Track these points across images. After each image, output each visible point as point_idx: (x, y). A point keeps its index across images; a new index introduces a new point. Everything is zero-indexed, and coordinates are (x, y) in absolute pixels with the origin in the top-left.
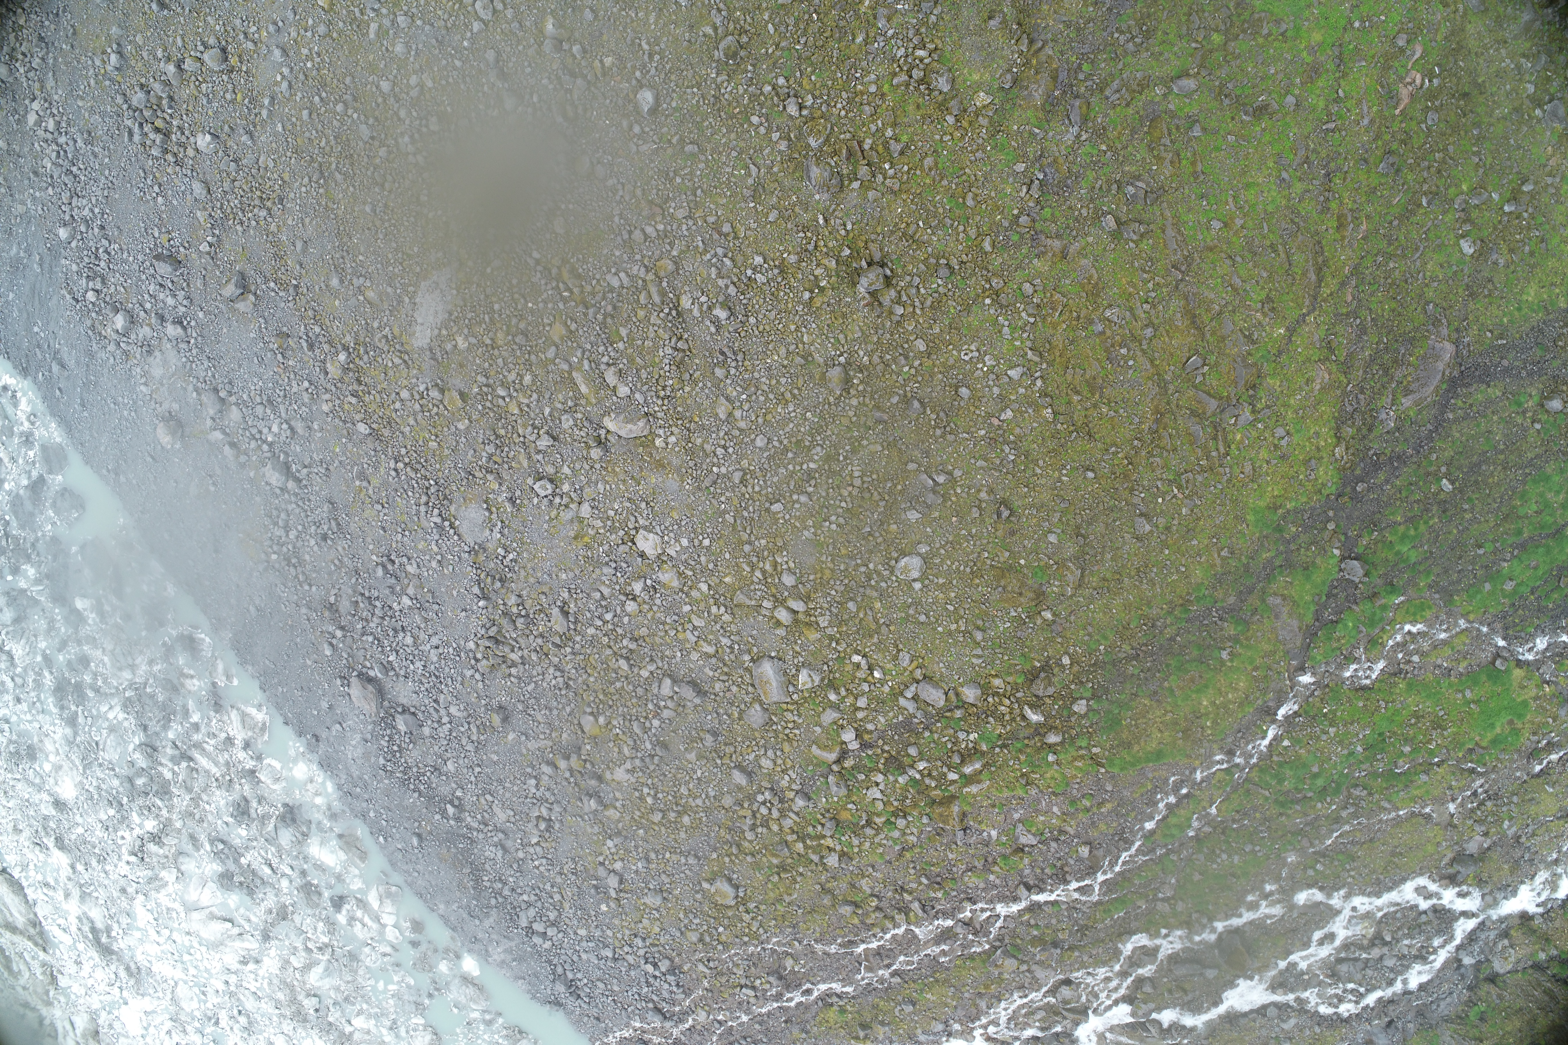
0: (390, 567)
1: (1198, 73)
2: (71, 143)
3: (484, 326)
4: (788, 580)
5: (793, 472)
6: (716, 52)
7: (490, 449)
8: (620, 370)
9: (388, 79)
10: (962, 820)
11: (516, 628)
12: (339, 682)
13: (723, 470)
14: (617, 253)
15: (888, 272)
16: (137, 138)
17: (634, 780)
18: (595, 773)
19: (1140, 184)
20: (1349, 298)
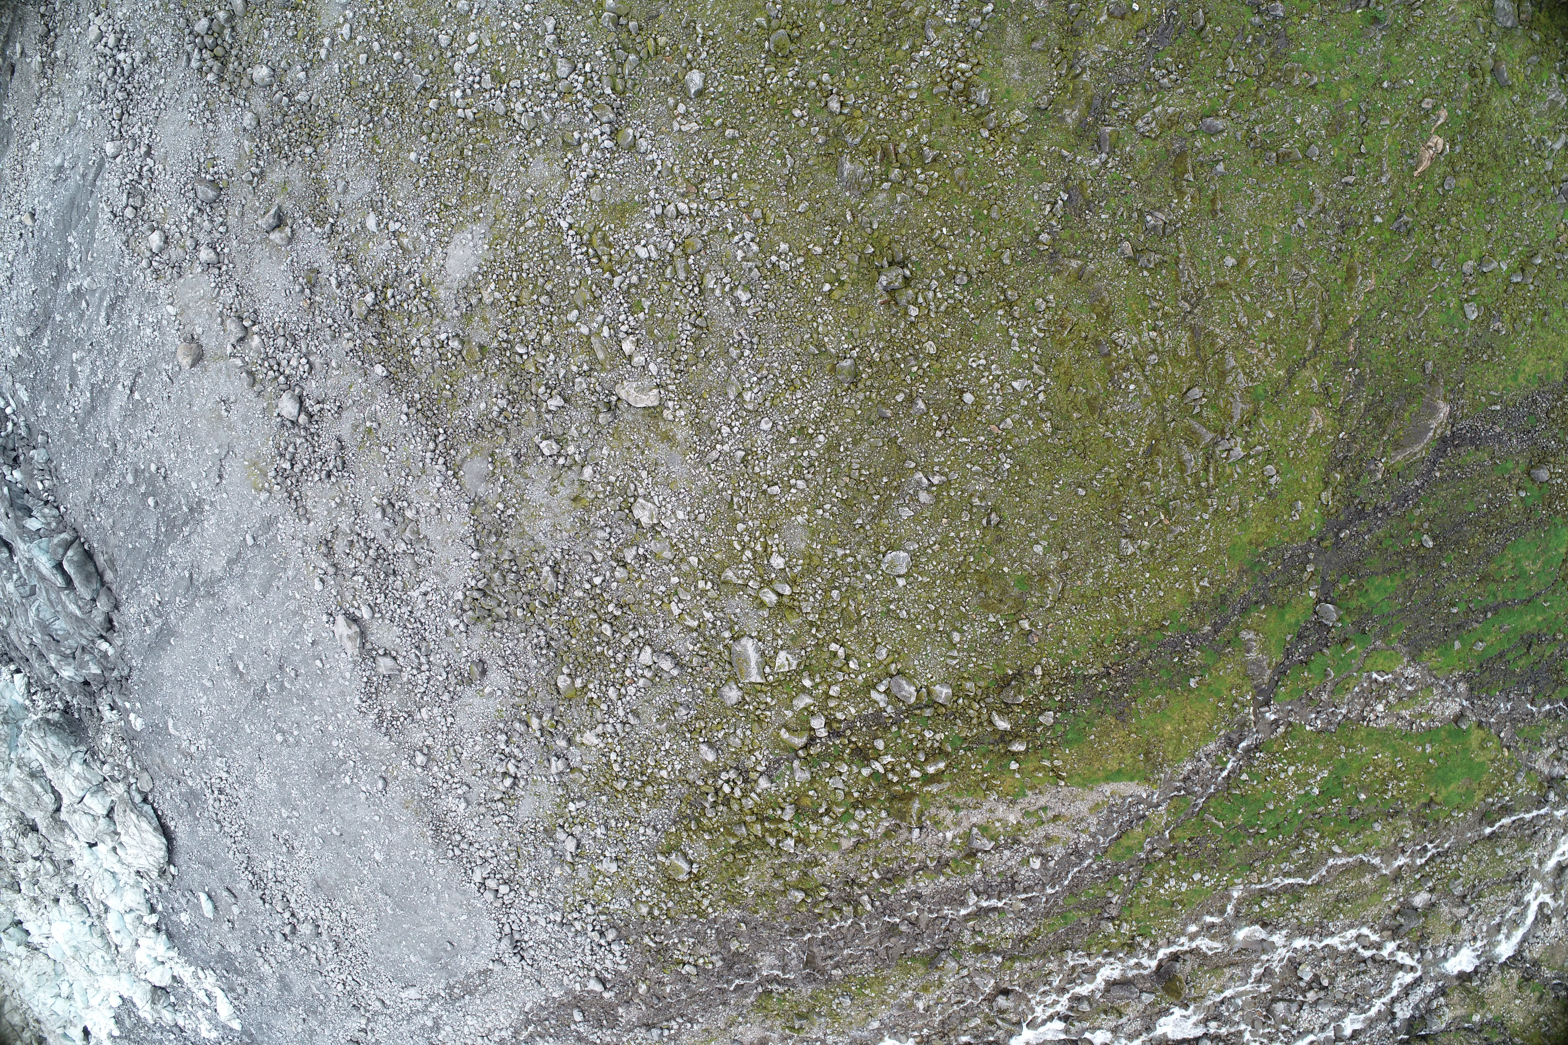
0: (389, 510)
1: (1228, 115)
2: (129, 61)
3: (511, 283)
4: (778, 562)
5: (793, 457)
6: (767, 43)
7: (503, 403)
8: (638, 340)
9: (447, 34)
10: (919, 818)
11: (505, 584)
12: (325, 618)
13: (726, 448)
14: (648, 226)
15: (908, 273)
16: (194, 64)
17: (602, 745)
18: (565, 735)
19: (1159, 215)
20: (1352, 348)
